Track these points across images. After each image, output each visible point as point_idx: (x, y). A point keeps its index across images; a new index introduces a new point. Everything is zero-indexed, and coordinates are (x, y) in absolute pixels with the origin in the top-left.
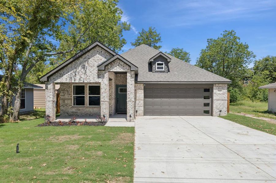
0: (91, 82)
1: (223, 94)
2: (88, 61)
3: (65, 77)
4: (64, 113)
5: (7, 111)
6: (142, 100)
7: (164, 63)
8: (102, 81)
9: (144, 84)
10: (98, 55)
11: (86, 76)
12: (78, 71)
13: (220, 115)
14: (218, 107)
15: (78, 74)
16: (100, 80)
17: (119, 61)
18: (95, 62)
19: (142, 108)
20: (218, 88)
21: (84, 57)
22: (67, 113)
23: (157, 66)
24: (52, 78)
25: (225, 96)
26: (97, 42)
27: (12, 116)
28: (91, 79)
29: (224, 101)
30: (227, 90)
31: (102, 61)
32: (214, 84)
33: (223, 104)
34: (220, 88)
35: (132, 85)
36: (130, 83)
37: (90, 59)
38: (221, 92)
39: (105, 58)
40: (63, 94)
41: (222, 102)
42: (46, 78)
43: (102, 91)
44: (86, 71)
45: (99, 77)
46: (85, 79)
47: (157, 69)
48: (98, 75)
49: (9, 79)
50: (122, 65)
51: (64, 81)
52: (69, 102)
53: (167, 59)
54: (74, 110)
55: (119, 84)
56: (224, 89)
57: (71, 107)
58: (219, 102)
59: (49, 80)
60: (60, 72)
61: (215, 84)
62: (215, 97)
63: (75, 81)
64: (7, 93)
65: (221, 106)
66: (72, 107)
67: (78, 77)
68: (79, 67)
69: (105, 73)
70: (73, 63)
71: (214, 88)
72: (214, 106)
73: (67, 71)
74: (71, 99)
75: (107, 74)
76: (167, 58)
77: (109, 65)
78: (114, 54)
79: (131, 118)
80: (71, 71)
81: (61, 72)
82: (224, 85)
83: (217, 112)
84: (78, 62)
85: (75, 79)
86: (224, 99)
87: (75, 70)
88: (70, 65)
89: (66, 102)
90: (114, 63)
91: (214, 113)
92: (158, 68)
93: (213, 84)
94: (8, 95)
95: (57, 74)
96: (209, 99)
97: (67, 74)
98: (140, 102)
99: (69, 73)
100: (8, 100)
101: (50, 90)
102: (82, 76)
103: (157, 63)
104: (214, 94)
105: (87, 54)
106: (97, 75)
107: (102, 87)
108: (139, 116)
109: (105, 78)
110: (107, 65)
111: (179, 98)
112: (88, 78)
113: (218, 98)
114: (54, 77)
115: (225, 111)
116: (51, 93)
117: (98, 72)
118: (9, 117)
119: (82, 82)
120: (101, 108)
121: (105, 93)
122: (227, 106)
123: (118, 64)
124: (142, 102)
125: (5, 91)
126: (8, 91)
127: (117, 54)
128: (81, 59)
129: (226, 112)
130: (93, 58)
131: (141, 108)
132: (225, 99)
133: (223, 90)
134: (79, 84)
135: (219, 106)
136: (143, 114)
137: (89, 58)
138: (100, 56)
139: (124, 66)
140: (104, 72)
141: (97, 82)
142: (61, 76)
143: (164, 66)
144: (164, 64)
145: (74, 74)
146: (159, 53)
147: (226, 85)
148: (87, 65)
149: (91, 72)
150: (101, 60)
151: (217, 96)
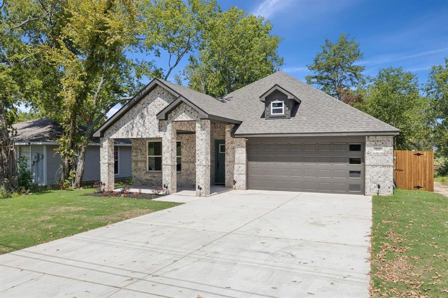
0: (151, 137)
1: (385, 155)
2: (147, 108)
3: (121, 130)
4: (137, 180)
5: (69, 176)
6: (243, 164)
7: (283, 102)
8: (164, 136)
9: (246, 138)
10: (159, 98)
11: (145, 129)
12: (135, 122)
13: (378, 193)
14: (375, 179)
15: (136, 126)
16: (161, 134)
17: (185, 106)
18: (156, 109)
19: (244, 177)
20: (374, 143)
21: (142, 102)
22: (141, 181)
23: (272, 108)
24: (107, 132)
25: (389, 158)
26: (155, 80)
27: (74, 182)
28: (150, 133)
29: (387, 168)
30: (392, 148)
31: (164, 107)
32: (366, 137)
33: (384, 174)
34: (379, 143)
35: (202, 140)
36: (200, 138)
37: (150, 105)
38: (381, 151)
39: (168, 102)
40: (135, 154)
41: (383, 169)
42: (100, 133)
43: (164, 149)
44: (144, 121)
45: (160, 130)
46: (144, 133)
47: (273, 113)
48: (159, 126)
49: (70, 135)
50: (189, 111)
51: (120, 137)
52: (143, 165)
53: (287, 96)
54: (148, 177)
55: (219, 139)
56: (387, 146)
57: (145, 172)
58: (377, 169)
59: (105, 135)
60: (115, 124)
61: (369, 136)
62: (368, 160)
63: (132, 135)
64: (68, 152)
65: (380, 177)
66: (147, 172)
67: (135, 131)
68: (136, 116)
69: (168, 123)
70: (131, 111)
71: (367, 143)
72: (367, 176)
73: (124, 123)
74: (145, 161)
75: (170, 124)
76: (287, 94)
77: (173, 112)
78: (178, 96)
79: (201, 190)
80: (128, 122)
81: (117, 124)
82: (385, 138)
83: (373, 189)
84: (135, 109)
85: (132, 133)
86: (386, 164)
87: (132, 121)
88: (126, 115)
89: (139, 165)
90: (179, 108)
91: (367, 190)
92: (274, 111)
93: (364, 137)
94: (69, 155)
95: (112, 127)
96: (360, 164)
97: (123, 127)
98: (240, 167)
99: (126, 126)
100: (69, 161)
101: (105, 148)
102: (141, 129)
103: (272, 103)
104: (366, 155)
105: (146, 98)
106: (157, 126)
107: (163, 144)
108: (239, 189)
109: (167, 130)
110: (170, 112)
111: (304, 161)
112: (147, 131)
113: (374, 162)
114: (109, 131)
115: (389, 188)
116: (107, 153)
117: (159, 123)
118: (71, 183)
119: (140, 137)
120: (163, 174)
121: (168, 152)
122: (392, 177)
123: (184, 109)
124: (244, 167)
125: (66, 150)
126: (69, 150)
127: (181, 96)
128: (139, 106)
129: (391, 189)
130: (153, 102)
131: (241, 177)
132: (389, 164)
133: (384, 148)
134: (154, 140)
135: (377, 177)
136: (244, 187)
137: (148, 104)
138: (161, 100)
139: (191, 113)
140: (166, 122)
141: (158, 137)
142: (117, 130)
143: (283, 108)
144: (283, 104)
145: (131, 126)
146: (273, 87)
147: (391, 139)
148: (146, 113)
149: (150, 123)
150: (163, 105)
151: (373, 157)
